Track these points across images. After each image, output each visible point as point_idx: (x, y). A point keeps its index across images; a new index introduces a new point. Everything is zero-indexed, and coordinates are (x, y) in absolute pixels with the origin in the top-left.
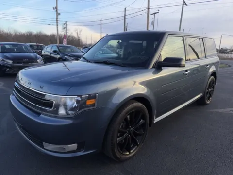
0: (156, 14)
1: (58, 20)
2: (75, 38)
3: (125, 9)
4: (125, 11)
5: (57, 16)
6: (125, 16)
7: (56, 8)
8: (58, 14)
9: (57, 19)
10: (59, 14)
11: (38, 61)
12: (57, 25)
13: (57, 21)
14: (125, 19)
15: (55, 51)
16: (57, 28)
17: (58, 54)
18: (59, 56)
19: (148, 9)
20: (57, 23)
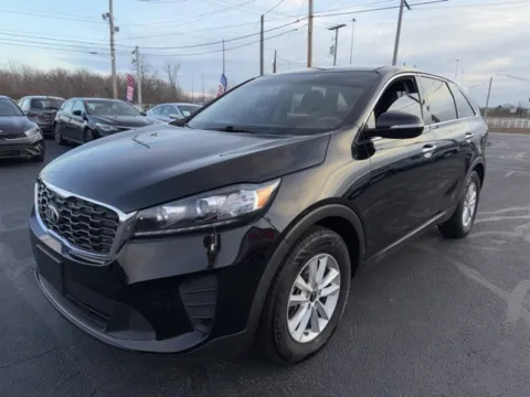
0: (340, 29)
1: (115, 43)
2: (164, 84)
3: (262, 17)
4: (262, 22)
5: (112, 33)
6: (262, 33)
7: (108, 15)
8: (113, 30)
9: (112, 40)
10: (117, 29)
11: (27, 133)
12: (113, 55)
13: (112, 45)
14: (262, 41)
15: (77, 113)
16: (113, 61)
17: (85, 119)
18: (85, 123)
19: (311, 17)
20: (112, 50)
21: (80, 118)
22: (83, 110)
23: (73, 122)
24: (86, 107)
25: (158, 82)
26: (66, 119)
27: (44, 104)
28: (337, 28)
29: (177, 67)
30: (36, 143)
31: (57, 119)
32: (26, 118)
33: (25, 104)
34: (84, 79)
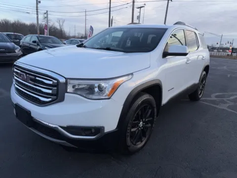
2: (57, 29)
3: (110, 1)
4: (110, 3)
5: (37, 4)
6: (110, 8)
8: (38, 2)
9: (37, 7)
10: (40, 2)
11: (16, 51)
12: (37, 14)
13: (37, 9)
14: (110, 12)
15: (34, 42)
16: (37, 17)
17: (38, 45)
18: (39, 47)
19: (134, 2)
20: (37, 12)
21: (36, 44)
24: (38, 39)
25: (54, 28)
26: (28, 45)
28: (141, 7)
29: (64, 22)
34: (19, 25)
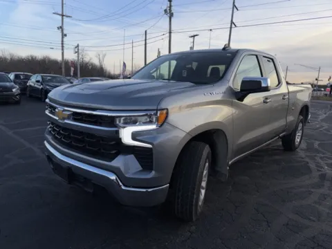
2: (95, 66)
3: (146, 32)
4: (146, 34)
5: (63, 38)
6: (146, 40)
7: (61, 27)
8: (64, 35)
9: (62, 41)
10: (66, 35)
11: (14, 90)
12: (63, 49)
13: (62, 44)
15: (38, 81)
16: (63, 53)
17: (42, 84)
18: (42, 86)
19: (170, 33)
20: (63, 47)
21: (39, 84)
22: (41, 80)
23: (36, 86)
24: (42, 78)
25: (92, 64)
26: (32, 85)
27: (22, 77)
28: (194, 36)
29: (104, 56)
30: (17, 95)
31: (28, 84)
32: (13, 83)
33: (12, 76)
34: (47, 62)
